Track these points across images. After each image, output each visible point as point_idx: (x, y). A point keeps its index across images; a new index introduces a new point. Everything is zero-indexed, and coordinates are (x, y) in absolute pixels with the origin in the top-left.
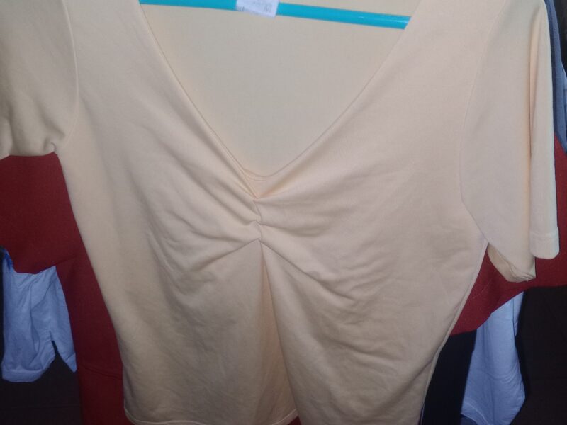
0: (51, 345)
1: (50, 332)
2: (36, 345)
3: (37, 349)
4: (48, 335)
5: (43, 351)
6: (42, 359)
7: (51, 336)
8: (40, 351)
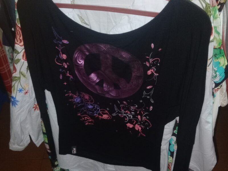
0: (29, 137)
1: (29, 132)
2: (23, 136)
3: (23, 138)
4: (28, 133)
5: (25, 139)
6: (25, 142)
7: (29, 133)
8: (24, 139)
